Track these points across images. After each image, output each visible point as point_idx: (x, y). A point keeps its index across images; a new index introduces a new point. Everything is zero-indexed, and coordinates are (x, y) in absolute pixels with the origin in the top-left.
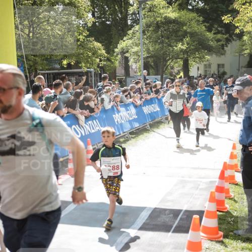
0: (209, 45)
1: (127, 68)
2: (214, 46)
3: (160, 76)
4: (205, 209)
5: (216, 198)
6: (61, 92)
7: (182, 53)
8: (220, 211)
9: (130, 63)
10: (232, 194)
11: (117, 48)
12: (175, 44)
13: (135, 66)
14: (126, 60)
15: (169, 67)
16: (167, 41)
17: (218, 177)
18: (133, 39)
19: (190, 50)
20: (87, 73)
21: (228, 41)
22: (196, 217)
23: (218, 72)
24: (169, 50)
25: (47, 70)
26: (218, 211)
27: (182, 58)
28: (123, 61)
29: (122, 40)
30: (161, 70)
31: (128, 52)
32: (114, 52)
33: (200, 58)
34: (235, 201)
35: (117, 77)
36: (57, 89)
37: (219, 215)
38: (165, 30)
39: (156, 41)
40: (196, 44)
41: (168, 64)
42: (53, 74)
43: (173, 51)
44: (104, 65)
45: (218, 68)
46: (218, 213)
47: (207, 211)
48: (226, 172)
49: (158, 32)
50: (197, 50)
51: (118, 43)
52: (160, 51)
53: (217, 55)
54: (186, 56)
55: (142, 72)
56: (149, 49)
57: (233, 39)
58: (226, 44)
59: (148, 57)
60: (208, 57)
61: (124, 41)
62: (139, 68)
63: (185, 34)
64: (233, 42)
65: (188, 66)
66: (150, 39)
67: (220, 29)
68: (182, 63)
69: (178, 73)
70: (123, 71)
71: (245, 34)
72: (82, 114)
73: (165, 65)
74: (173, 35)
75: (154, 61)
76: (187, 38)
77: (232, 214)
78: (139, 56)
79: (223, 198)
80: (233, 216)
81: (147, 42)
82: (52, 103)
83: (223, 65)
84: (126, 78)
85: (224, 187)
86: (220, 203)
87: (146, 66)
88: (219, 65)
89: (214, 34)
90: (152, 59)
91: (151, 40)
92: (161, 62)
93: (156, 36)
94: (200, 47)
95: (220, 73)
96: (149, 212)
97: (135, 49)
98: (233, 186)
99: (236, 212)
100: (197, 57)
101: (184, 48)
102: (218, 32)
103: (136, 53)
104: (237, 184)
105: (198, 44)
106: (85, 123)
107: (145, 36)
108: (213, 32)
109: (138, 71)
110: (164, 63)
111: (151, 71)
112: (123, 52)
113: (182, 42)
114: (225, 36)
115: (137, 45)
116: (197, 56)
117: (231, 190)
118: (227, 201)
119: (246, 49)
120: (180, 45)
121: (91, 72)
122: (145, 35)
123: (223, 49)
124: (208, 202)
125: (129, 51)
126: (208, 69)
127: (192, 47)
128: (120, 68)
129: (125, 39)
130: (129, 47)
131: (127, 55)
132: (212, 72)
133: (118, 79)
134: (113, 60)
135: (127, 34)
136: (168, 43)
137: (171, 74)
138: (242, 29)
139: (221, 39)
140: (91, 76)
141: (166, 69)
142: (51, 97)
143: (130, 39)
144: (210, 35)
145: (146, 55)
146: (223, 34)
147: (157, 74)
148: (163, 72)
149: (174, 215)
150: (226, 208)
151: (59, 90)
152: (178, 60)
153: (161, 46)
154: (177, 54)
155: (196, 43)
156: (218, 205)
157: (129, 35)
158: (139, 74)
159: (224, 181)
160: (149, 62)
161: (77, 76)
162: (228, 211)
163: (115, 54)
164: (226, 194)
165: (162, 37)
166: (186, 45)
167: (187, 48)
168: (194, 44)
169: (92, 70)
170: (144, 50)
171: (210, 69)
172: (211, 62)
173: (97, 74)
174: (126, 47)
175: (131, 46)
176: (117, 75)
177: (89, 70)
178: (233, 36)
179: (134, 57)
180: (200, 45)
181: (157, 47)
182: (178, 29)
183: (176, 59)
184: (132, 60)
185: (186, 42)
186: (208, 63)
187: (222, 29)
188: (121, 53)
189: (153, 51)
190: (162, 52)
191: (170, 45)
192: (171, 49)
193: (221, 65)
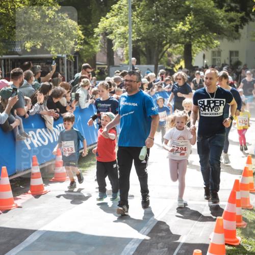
0: (219, 26)
1: (110, 54)
2: (225, 27)
3: (153, 66)
4: (210, 242)
5: (225, 228)
6: (21, 84)
7: (183, 36)
8: (229, 245)
9: (115, 48)
11: (98, 28)
12: (174, 23)
13: (121, 51)
14: (110, 43)
15: (166, 54)
16: (163, 19)
17: (227, 200)
18: (119, 17)
19: (194, 32)
20: (58, 60)
21: (244, 20)
22: (198, 251)
23: (231, 61)
24: (166, 31)
25: (4, 54)
26: (226, 244)
27: (182, 43)
28: (106, 44)
29: (104, 16)
30: (155, 58)
31: (111, 33)
32: (94, 33)
33: (207, 43)
35: (97, 66)
36: (17, 80)
37: (227, 251)
38: (161, 5)
39: (150, 20)
40: (202, 25)
41: (165, 49)
42: (11, 59)
43: (171, 32)
44: (80, 49)
45: (231, 56)
46: (227, 247)
47: (213, 244)
49: (151, 7)
50: (202, 31)
51: (99, 21)
52: (155, 32)
53: (229, 39)
54: (188, 40)
55: (131, 60)
56: (140, 30)
57: (251, 20)
58: (241, 25)
59: (138, 40)
60: (217, 42)
61: (107, 19)
62: (127, 54)
63: (188, 10)
64: (251, 23)
65: (191, 53)
66: (141, 16)
67: (233, 5)
68: (183, 49)
69: (178, 62)
70: (105, 58)
72: (50, 114)
73: (161, 51)
74: (172, 12)
75: (146, 46)
76: (190, 16)
77: (244, 249)
78: (126, 39)
79: (234, 228)
80: (247, 251)
81: (137, 20)
82: (10, 99)
83: (237, 53)
84: (109, 68)
85: (235, 213)
86: (229, 234)
87: (136, 52)
88: (231, 53)
89: (226, 11)
90: (144, 43)
91: (143, 18)
92: (155, 47)
93: (150, 13)
94: (208, 28)
95: (232, 63)
96: (137, 245)
97: (122, 29)
98: (247, 212)
99: (250, 246)
100: (203, 42)
101: (186, 28)
102: (231, 9)
103: (123, 35)
104: (252, 210)
105: (204, 24)
106: (54, 126)
107: (135, 13)
108: (224, 9)
109: (125, 58)
110: (160, 49)
111: (142, 59)
112: (105, 34)
113: (183, 22)
114: (240, 15)
115: (124, 24)
116: (204, 40)
118: (238, 232)
120: (180, 26)
121: (62, 59)
122: (135, 10)
123: (237, 31)
124: (213, 233)
125: (114, 32)
126: (216, 57)
127: (196, 28)
128: (101, 54)
129: (108, 15)
130: (113, 27)
131: (110, 37)
132: (222, 62)
133: (99, 68)
134: (92, 44)
135: (111, 9)
136: (166, 22)
137: (169, 64)
139: (235, 18)
140: (63, 64)
141: (162, 57)
142: (8, 91)
143: (115, 16)
144: (220, 13)
145: (135, 39)
146: (237, 11)
147: (149, 63)
148: (158, 60)
149: (168, 250)
150: (237, 241)
151: (19, 81)
152: (178, 45)
153: (155, 25)
154: (177, 37)
155: (201, 22)
156: (226, 237)
157: (113, 10)
158: (126, 62)
159: (235, 205)
160: (139, 46)
161: (44, 64)
162: (240, 244)
163: (95, 36)
164: (237, 222)
165: (158, 14)
166: (188, 26)
167: (190, 29)
168: (199, 24)
169: (64, 56)
170: (133, 30)
171: (219, 57)
172: (221, 48)
173: (71, 62)
174: (110, 26)
175: (116, 26)
176: (97, 63)
177: (60, 55)
178: (251, 15)
179: (119, 40)
180: (206, 26)
181: (151, 27)
182: (178, 4)
183: (176, 43)
184: (117, 44)
185: (189, 22)
186: (217, 49)
187: (236, 5)
188: (102, 34)
189: (145, 33)
190: (157, 34)
191: (167, 26)
192: (169, 31)
193: (234, 53)
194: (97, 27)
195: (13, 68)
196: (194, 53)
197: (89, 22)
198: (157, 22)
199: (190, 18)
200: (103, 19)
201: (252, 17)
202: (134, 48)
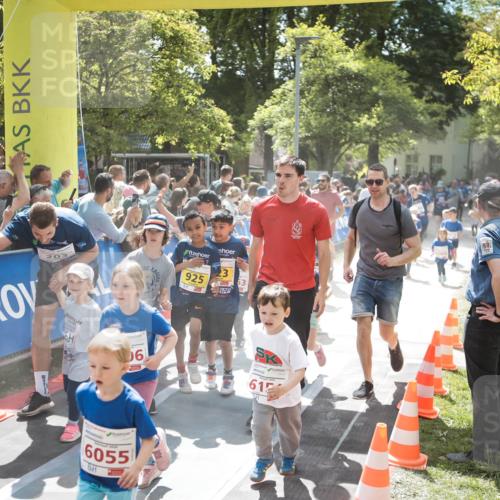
0: (416, 121)
1: (269, 155)
2: (425, 123)
5: (418, 394)
7: (367, 133)
8: (424, 418)
9: (275, 147)
10: (446, 389)
11: (254, 119)
12: (356, 116)
14: (269, 140)
15: (343, 157)
16: (342, 110)
17: (423, 356)
18: (282, 105)
19: (383, 129)
20: (198, 161)
21: (451, 115)
22: (382, 425)
23: (431, 169)
24: (345, 126)
25: (128, 152)
26: (420, 417)
27: (367, 143)
28: (263, 141)
29: (262, 104)
30: (328, 165)
31: (271, 126)
32: (247, 126)
33: (400, 144)
34: (451, 400)
35: (251, 171)
38: (340, 91)
39: (323, 111)
40: (394, 119)
41: (342, 150)
42: (136, 159)
43: (352, 128)
44: (230, 148)
45: (431, 162)
47: (402, 416)
48: (437, 348)
49: (326, 94)
50: (393, 129)
51: (256, 111)
52: (330, 127)
53: (429, 140)
54: (374, 139)
56: (310, 124)
57: (460, 113)
58: (446, 121)
59: (307, 138)
60: (413, 142)
61: (266, 107)
63: (375, 99)
64: (460, 119)
65: (377, 157)
66: (312, 106)
67: (436, 94)
68: (367, 151)
69: (360, 168)
70: (261, 161)
71: (481, 104)
73: (337, 153)
74: (354, 101)
75: (317, 145)
76: (379, 106)
77: (444, 424)
78: (292, 135)
79: (431, 395)
80: (447, 426)
81: (306, 110)
83: (440, 158)
84: (266, 174)
85: (432, 376)
88: (432, 158)
89: (427, 102)
90: (315, 142)
91: (314, 108)
92: (329, 147)
93: (324, 101)
94: (401, 124)
95: (433, 172)
97: (286, 122)
98: (449, 375)
99: (452, 421)
100: (395, 142)
101: (372, 123)
102: (434, 100)
103: (287, 130)
104: (456, 372)
105: (398, 118)
107: (304, 101)
108: (424, 98)
110: (336, 150)
111: (311, 162)
112: (263, 128)
113: (368, 114)
114: (446, 107)
115: (289, 115)
116: (396, 139)
117: (444, 382)
118: (437, 400)
119: (482, 132)
120: (364, 120)
121: (204, 159)
122: (304, 97)
123: (441, 129)
124: (403, 401)
125: (275, 125)
126: (412, 164)
128: (256, 154)
129: (267, 103)
130: (274, 119)
131: (270, 132)
132: (420, 170)
133: (252, 174)
134: (244, 140)
135: (272, 94)
136: (345, 114)
137: (346, 170)
138: (477, 96)
139: (438, 111)
140: (205, 167)
141: (338, 160)
143: (276, 104)
144: (419, 104)
145: (303, 135)
146: (442, 103)
147: (321, 169)
148: (333, 165)
150: (435, 413)
152: (361, 145)
153: (331, 118)
154: (360, 134)
155: (393, 116)
156: (420, 406)
157: (275, 97)
159: (434, 364)
160: (308, 146)
161: (180, 165)
162: (438, 418)
163: (249, 130)
164: (435, 387)
165: (334, 103)
166: (375, 120)
167: (378, 125)
168: (389, 118)
169: (207, 156)
170: (301, 124)
171: (416, 164)
172: (419, 151)
173: (215, 165)
174: (270, 117)
175: (278, 117)
176: (251, 166)
177: (202, 155)
178: (460, 108)
179: (282, 137)
180: (400, 120)
181: (325, 120)
182: (363, 90)
183: (357, 143)
184: (277, 142)
185: (377, 114)
186: (413, 152)
187: (441, 94)
188: (259, 128)
189: (316, 127)
190: (332, 130)
191: (346, 118)
192: (349, 125)
193: (436, 159)
194: (251, 118)
195: (139, 169)
196: (382, 157)
197: (242, 112)
198: (333, 113)
199: (378, 109)
200: (260, 107)
201: (462, 110)
202: (300, 148)
